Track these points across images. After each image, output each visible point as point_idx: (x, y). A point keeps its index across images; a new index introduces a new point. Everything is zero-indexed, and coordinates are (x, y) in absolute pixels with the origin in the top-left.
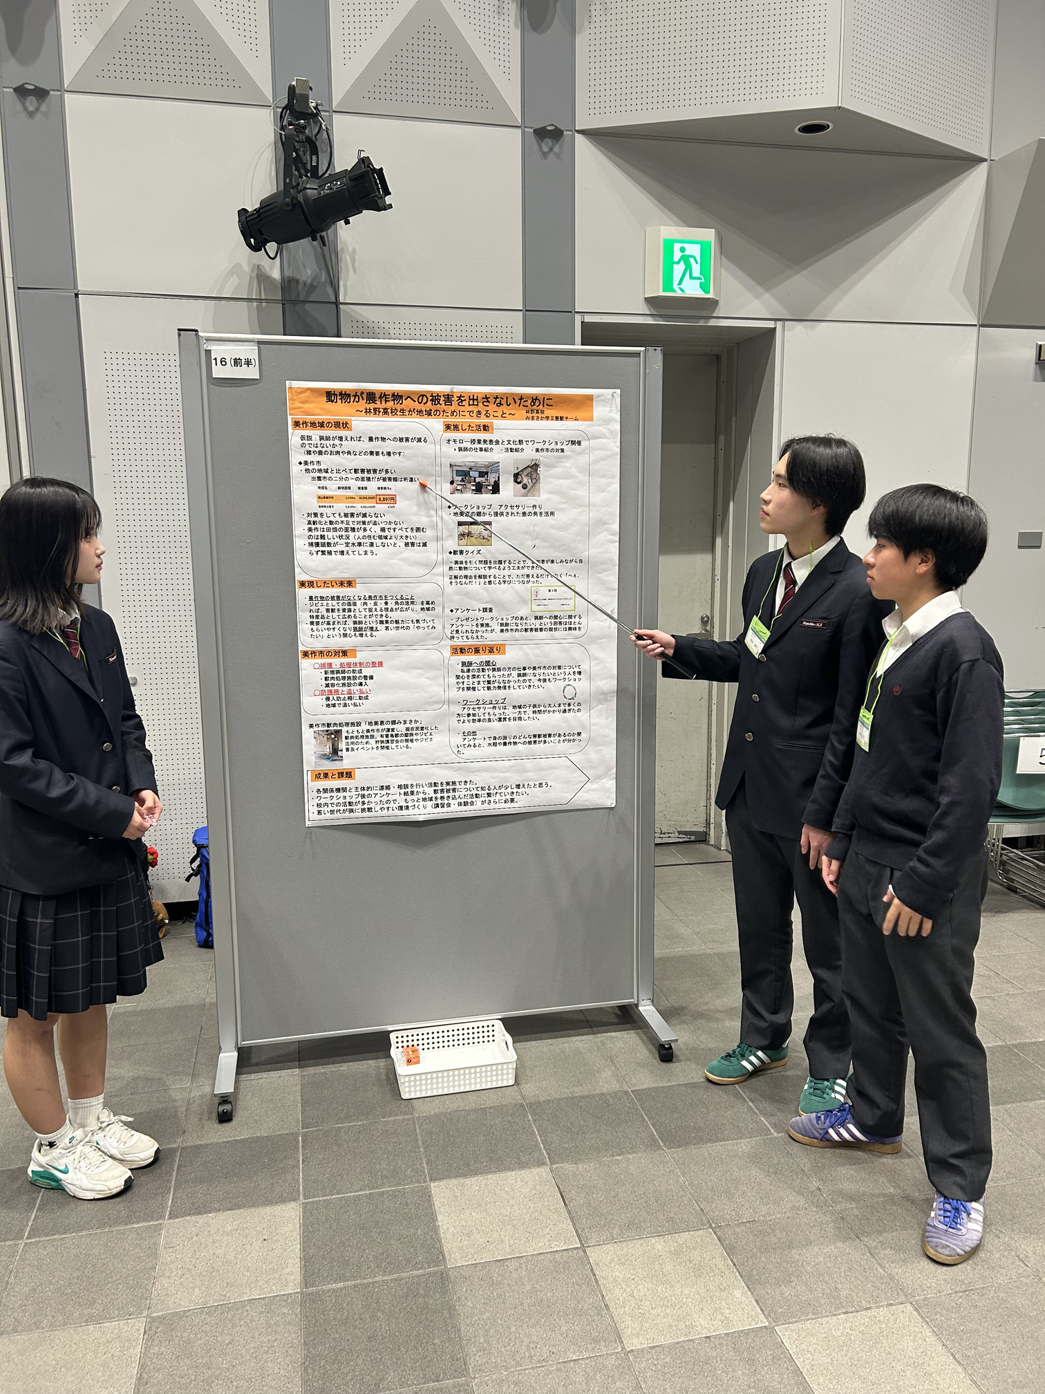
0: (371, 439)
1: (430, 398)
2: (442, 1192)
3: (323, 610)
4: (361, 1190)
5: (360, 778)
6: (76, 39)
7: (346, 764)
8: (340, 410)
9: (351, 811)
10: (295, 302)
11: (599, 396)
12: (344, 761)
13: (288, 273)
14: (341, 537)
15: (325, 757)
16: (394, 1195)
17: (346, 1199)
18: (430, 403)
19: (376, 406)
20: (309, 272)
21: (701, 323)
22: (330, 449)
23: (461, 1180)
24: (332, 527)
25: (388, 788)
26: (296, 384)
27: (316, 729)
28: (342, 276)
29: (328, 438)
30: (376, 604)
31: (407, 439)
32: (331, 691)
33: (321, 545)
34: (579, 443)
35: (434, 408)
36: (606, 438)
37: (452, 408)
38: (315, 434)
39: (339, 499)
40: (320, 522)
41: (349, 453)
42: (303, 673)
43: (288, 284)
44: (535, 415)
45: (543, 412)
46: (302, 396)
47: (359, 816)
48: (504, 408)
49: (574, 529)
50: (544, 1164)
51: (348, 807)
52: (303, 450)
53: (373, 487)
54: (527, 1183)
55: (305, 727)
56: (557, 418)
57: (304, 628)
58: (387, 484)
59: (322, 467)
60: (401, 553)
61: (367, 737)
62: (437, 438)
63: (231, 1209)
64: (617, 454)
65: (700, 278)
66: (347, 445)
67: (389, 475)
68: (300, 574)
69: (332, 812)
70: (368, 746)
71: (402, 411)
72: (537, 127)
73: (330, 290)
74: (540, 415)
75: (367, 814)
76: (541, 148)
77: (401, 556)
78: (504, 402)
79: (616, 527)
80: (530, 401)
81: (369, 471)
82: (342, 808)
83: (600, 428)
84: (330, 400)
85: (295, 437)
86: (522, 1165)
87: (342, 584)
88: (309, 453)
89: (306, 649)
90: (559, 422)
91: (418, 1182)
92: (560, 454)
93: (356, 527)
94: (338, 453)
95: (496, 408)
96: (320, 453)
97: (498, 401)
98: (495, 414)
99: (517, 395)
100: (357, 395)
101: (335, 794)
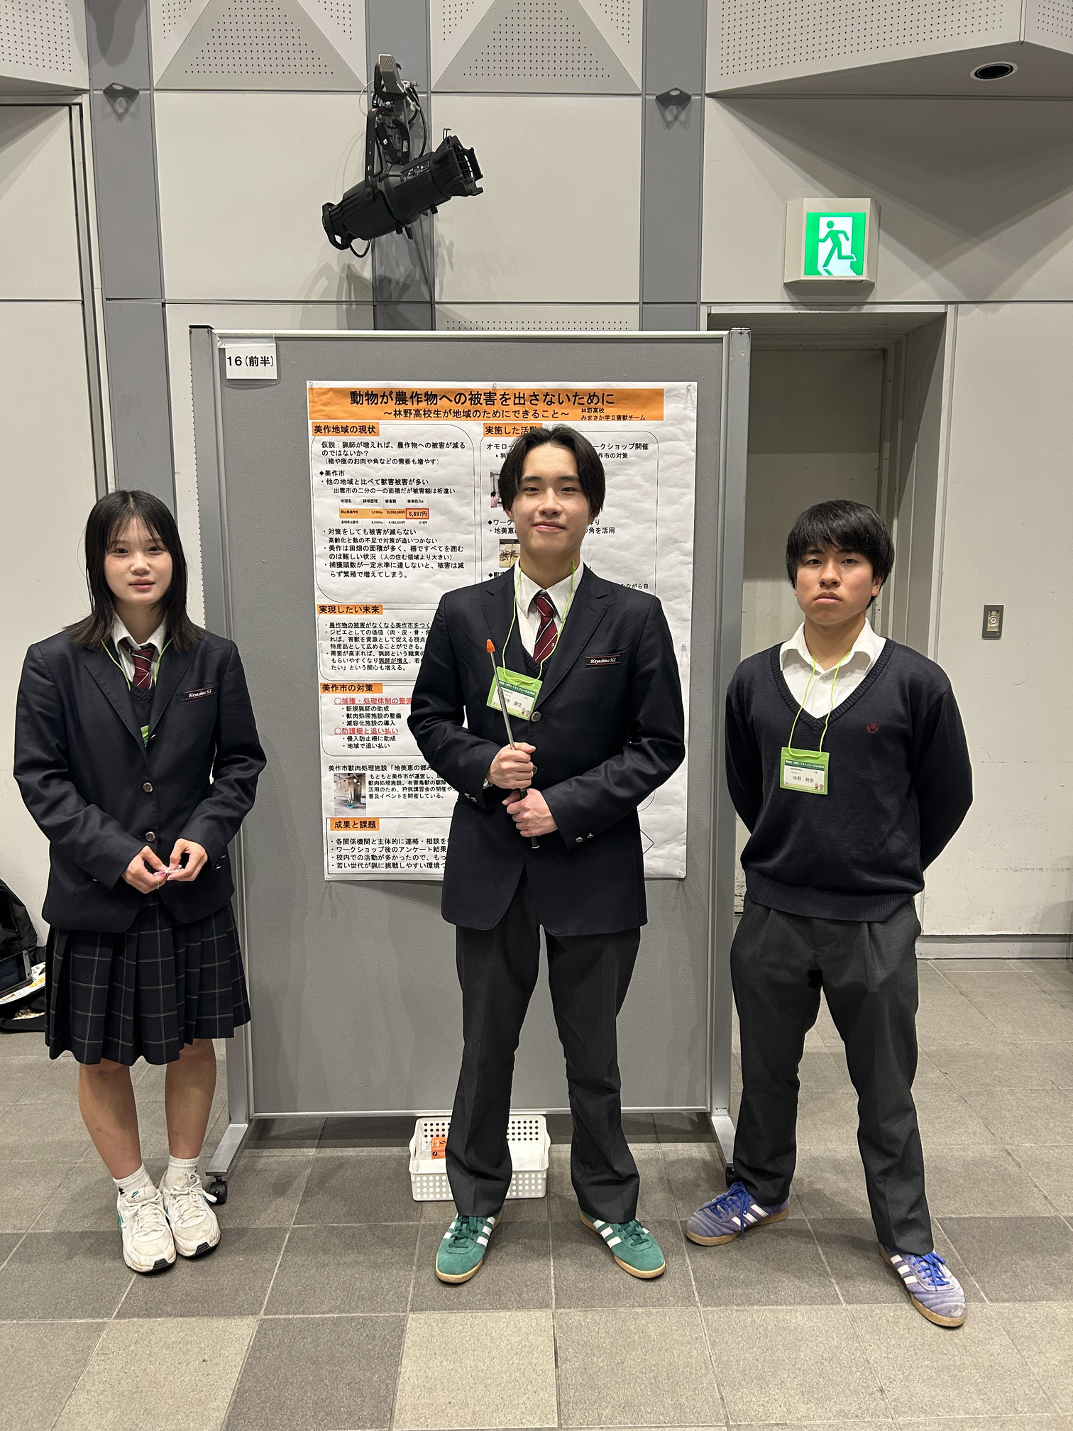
0: (400, 445)
1: (469, 397)
2: (418, 1326)
3: (345, 638)
4: (330, 1311)
5: (386, 828)
6: (165, 34)
7: (370, 811)
8: (366, 414)
9: (374, 866)
10: (387, 303)
11: (671, 390)
12: (367, 809)
13: (380, 272)
14: (366, 556)
15: (345, 803)
16: (363, 1323)
17: (309, 1321)
18: (468, 402)
19: (407, 407)
20: (402, 269)
21: (853, 310)
22: (354, 456)
23: (445, 1315)
24: (356, 545)
25: (416, 841)
26: (317, 384)
27: (336, 771)
28: (438, 272)
29: (352, 445)
30: (405, 632)
31: (442, 445)
32: (354, 729)
33: (343, 566)
34: (646, 447)
35: (473, 408)
36: (678, 439)
37: (495, 408)
38: (339, 440)
39: (363, 514)
40: (343, 540)
41: (376, 461)
42: (322, 708)
43: (380, 284)
44: (593, 414)
45: (601, 411)
46: (324, 397)
47: (382, 871)
48: (556, 407)
49: (638, 548)
50: (547, 1306)
51: (372, 861)
52: (325, 458)
53: (402, 500)
54: (519, 1330)
55: (324, 770)
56: (619, 418)
57: (324, 658)
58: (418, 496)
59: (346, 477)
60: (434, 575)
61: (393, 782)
62: (476, 444)
63: (182, 1316)
64: (692, 459)
65: (850, 258)
66: (373, 452)
67: (421, 486)
68: (319, 598)
69: (354, 865)
70: (395, 793)
71: (437, 412)
72: (659, 94)
73: (424, 288)
74: (598, 414)
75: (392, 870)
76: (664, 116)
77: (434, 578)
78: (555, 399)
79: (690, 546)
80: (586, 398)
81: (398, 482)
82: (364, 862)
83: (671, 428)
84: (355, 401)
85: (315, 444)
86: (522, 1305)
87: (367, 609)
88: (331, 461)
89: (326, 682)
90: (622, 422)
91: (397, 1310)
92: (622, 459)
93: (383, 545)
94: (363, 460)
95: (547, 408)
96: (344, 461)
97: (548, 398)
98: (545, 414)
99: (571, 391)
100: (385, 395)
101: (356, 846)
